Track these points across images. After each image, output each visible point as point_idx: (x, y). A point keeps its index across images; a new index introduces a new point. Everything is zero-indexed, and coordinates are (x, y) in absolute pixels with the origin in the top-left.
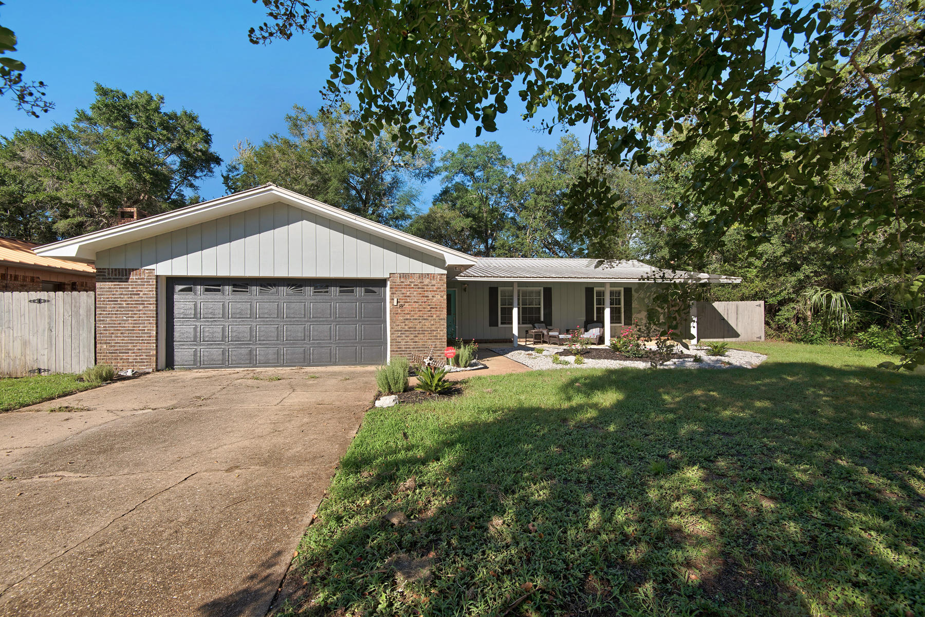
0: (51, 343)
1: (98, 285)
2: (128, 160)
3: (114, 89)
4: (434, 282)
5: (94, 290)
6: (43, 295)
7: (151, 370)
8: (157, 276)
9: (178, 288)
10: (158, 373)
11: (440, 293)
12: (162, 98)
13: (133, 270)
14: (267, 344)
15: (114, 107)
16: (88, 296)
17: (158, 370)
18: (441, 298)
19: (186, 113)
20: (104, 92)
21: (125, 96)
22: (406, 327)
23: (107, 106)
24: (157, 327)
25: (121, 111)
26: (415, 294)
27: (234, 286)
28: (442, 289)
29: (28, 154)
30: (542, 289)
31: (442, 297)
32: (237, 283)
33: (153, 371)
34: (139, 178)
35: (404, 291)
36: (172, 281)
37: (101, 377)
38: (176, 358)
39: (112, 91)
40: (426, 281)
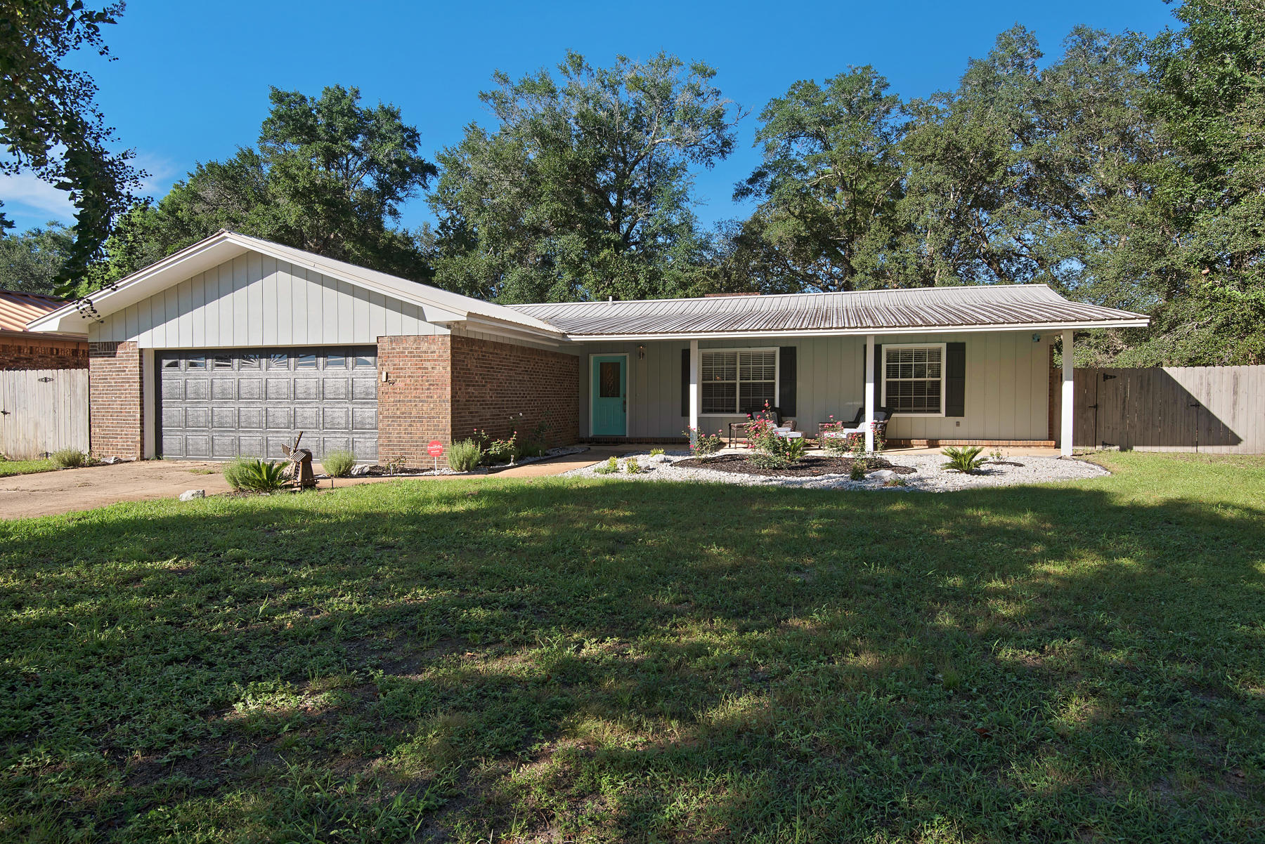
0: (56, 425)
1: (91, 360)
2: (296, 189)
3: (290, 91)
4: (434, 347)
5: (87, 366)
6: (48, 373)
7: (135, 459)
8: (141, 350)
9: (165, 362)
10: (143, 463)
11: (442, 364)
12: (357, 92)
13: (120, 343)
14: (250, 432)
15: (290, 117)
16: (83, 373)
17: (143, 459)
18: (443, 371)
19: (383, 108)
20: (279, 97)
21: (303, 99)
22: (398, 412)
23: (280, 117)
24: (142, 408)
25: (297, 120)
26: (409, 366)
27: (218, 358)
28: (445, 357)
29: (210, 194)
30: (777, 350)
31: (444, 368)
32: (220, 355)
33: (137, 460)
34: (311, 212)
35: (396, 361)
36: (160, 354)
37: (64, 462)
38: (164, 446)
39: (288, 96)
40: (424, 346)
